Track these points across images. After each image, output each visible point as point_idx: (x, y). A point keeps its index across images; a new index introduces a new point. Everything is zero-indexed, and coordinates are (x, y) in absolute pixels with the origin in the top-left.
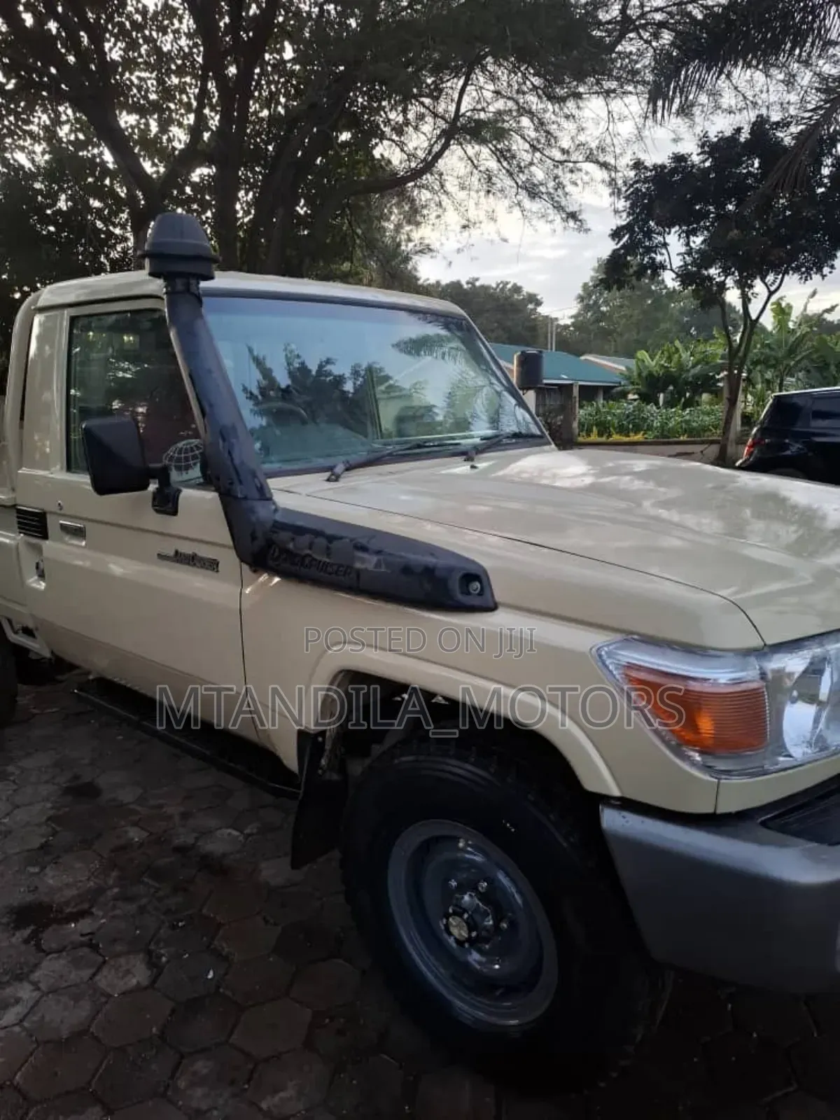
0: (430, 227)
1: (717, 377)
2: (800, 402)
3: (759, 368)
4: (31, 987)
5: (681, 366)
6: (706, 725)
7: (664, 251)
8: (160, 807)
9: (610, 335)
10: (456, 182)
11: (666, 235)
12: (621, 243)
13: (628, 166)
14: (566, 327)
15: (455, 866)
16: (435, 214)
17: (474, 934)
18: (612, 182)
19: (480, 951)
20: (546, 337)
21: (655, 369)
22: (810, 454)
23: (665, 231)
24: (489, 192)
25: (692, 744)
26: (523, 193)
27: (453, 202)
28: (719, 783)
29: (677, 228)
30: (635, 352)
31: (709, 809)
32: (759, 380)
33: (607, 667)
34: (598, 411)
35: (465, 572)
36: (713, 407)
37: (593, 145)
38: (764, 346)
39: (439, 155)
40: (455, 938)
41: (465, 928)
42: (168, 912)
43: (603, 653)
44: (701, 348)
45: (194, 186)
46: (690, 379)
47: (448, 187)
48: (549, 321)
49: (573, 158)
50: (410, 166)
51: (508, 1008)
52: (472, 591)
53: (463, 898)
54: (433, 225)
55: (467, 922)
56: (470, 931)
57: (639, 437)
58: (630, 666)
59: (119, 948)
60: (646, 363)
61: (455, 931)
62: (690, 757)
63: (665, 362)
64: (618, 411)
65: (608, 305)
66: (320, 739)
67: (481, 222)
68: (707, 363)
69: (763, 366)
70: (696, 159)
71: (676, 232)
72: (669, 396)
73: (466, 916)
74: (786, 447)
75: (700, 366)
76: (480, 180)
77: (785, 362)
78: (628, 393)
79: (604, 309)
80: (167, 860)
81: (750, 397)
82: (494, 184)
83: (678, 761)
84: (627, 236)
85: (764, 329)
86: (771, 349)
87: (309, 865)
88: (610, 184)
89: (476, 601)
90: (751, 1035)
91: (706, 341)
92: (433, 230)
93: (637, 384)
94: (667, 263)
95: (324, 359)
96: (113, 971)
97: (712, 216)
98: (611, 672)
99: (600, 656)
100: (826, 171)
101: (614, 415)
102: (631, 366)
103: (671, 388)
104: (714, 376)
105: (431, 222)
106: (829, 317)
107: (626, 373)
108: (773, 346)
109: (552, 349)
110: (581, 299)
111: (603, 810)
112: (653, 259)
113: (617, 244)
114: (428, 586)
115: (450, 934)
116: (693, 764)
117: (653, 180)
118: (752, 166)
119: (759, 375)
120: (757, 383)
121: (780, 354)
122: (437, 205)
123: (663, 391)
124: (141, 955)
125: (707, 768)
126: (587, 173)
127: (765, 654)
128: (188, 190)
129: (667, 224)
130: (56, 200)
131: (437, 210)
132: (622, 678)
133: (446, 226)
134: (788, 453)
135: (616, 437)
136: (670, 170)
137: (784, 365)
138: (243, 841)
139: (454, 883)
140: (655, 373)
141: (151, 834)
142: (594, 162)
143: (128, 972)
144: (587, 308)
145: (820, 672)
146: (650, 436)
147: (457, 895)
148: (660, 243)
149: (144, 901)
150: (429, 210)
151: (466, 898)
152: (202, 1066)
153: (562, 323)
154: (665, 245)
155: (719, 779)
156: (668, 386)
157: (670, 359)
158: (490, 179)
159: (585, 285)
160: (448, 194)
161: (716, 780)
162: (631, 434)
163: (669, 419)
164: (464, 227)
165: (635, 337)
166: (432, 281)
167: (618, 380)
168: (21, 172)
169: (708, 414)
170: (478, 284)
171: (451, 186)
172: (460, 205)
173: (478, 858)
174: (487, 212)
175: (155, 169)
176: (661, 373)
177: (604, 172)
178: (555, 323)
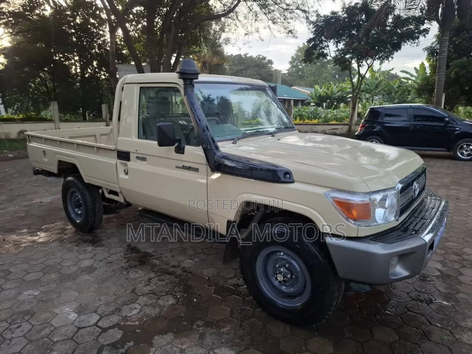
2: (380, 110)
3: (363, 93)
4: (138, 305)
5: (332, 93)
6: (355, 213)
7: (327, 48)
9: (302, 78)
10: (243, 16)
11: (328, 43)
12: (311, 45)
14: (285, 74)
15: (278, 260)
16: (234, 29)
19: (286, 286)
20: (277, 78)
21: (322, 93)
22: (383, 130)
23: (328, 41)
24: (256, 20)
25: (351, 218)
26: (271, 22)
27: (241, 24)
29: (333, 40)
30: (314, 85)
31: (356, 236)
32: (364, 98)
33: (328, 197)
34: (299, 110)
35: (285, 172)
36: (345, 109)
37: (299, 3)
38: (366, 84)
39: (236, 5)
40: (279, 281)
41: (282, 277)
44: (341, 85)
45: (134, 15)
46: (336, 97)
47: (240, 18)
48: (278, 72)
49: (291, 7)
50: (224, 9)
52: (287, 177)
53: (281, 269)
56: (284, 278)
57: (316, 121)
58: (334, 198)
60: (318, 91)
61: (279, 279)
62: (351, 221)
63: (326, 90)
64: (308, 110)
65: (302, 65)
66: (234, 223)
67: (253, 33)
68: (343, 91)
69: (365, 93)
70: (340, 13)
71: (332, 42)
72: (328, 104)
73: (283, 274)
74: (374, 128)
75: (340, 92)
76: (252, 15)
77: (374, 91)
78: (311, 103)
79: (300, 67)
80: (171, 269)
81: (360, 105)
82: (258, 17)
83: (347, 222)
84: (313, 43)
85: (367, 79)
86: (369, 86)
88: (306, 19)
89: (289, 180)
91: (342, 82)
93: (315, 99)
94: (329, 53)
96: (163, 300)
97: (346, 35)
98: (329, 199)
99: (326, 194)
100: (390, 20)
101: (306, 112)
102: (312, 92)
103: (328, 101)
104: (346, 96)
105: (232, 32)
106: (392, 72)
107: (310, 95)
108: (369, 84)
109: (280, 84)
110: (291, 63)
112: (323, 52)
113: (309, 45)
115: (277, 280)
116: (352, 223)
117: (324, 21)
118: (362, 16)
119: (364, 96)
120: (363, 100)
121: (372, 88)
122: (235, 25)
123: (325, 102)
124: (171, 296)
125: (354, 224)
126: (297, 14)
127: (371, 194)
128: (131, 16)
129: (329, 38)
130: (75, 19)
131: (234, 27)
132: (332, 200)
134: (375, 130)
135: (307, 121)
136: (330, 17)
138: (195, 263)
139: (277, 266)
140: (322, 95)
141: (162, 262)
142: (300, 10)
143: (168, 300)
144: (293, 67)
145: (386, 200)
146: (320, 120)
147: (279, 269)
148: (326, 45)
153: (283, 72)
154: (328, 46)
155: (359, 227)
157: (328, 89)
158: (256, 15)
159: (293, 57)
160: (239, 21)
161: (357, 227)
162: (313, 120)
163: (328, 114)
164: (246, 34)
165: (313, 79)
166: (229, 54)
167: (307, 97)
169: (343, 112)
170: (248, 56)
172: (244, 25)
173: (287, 257)
174: (255, 28)
176: (325, 95)
177: (304, 14)
178: (280, 72)
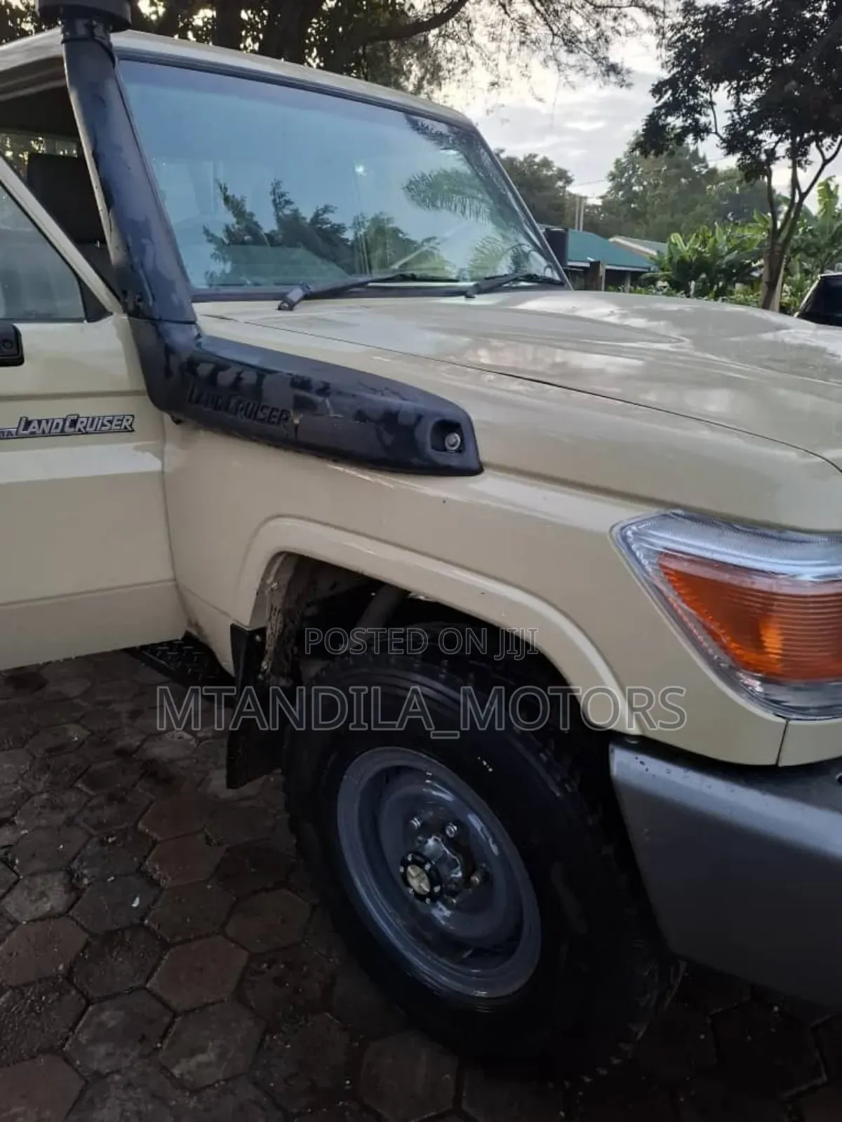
0: (455, 84)
1: (753, 265)
3: (798, 256)
5: (716, 254)
6: (773, 640)
7: (710, 112)
8: (108, 703)
9: (641, 217)
10: (486, 31)
11: (713, 92)
12: (663, 100)
13: (678, 10)
14: (595, 207)
15: (418, 803)
16: (461, 69)
17: (437, 889)
18: (660, 31)
19: (449, 906)
20: (574, 219)
21: (689, 254)
23: (712, 87)
24: (523, 43)
25: (751, 668)
26: (559, 43)
27: (481, 54)
28: (786, 726)
29: (727, 83)
30: (668, 235)
31: (769, 760)
32: (798, 269)
33: (633, 554)
35: (438, 419)
36: (747, 297)
38: (806, 231)
40: (414, 891)
41: (426, 881)
42: (99, 825)
43: (629, 533)
44: (738, 231)
46: (724, 267)
47: (477, 36)
48: (578, 200)
50: (434, 10)
51: (477, 975)
52: (448, 447)
53: (426, 842)
54: (459, 81)
55: (428, 874)
56: (432, 885)
58: (669, 554)
59: (37, 865)
60: (679, 247)
61: (414, 883)
62: (747, 686)
63: (700, 246)
65: (641, 184)
66: (258, 638)
67: (512, 79)
68: (744, 249)
69: (804, 255)
71: (725, 88)
72: (701, 284)
73: (428, 867)
75: (736, 252)
76: (512, 30)
77: (827, 250)
78: (657, 279)
79: (636, 188)
80: (108, 763)
81: (786, 286)
82: (528, 34)
83: (728, 691)
84: (670, 92)
85: (808, 213)
86: (814, 236)
87: (265, 776)
88: (658, 31)
89: (455, 461)
90: (772, 1007)
91: (743, 226)
92: (459, 87)
93: (668, 271)
94: (712, 127)
95: (321, 206)
96: (25, 894)
97: (767, 70)
98: (639, 561)
99: (625, 538)
102: (662, 251)
103: (703, 276)
104: (750, 264)
105: (456, 78)
107: (657, 258)
108: (817, 233)
109: (579, 229)
110: (613, 177)
111: (613, 751)
112: (696, 121)
113: (657, 102)
114: (388, 439)
115: (408, 885)
116: (752, 696)
117: (705, 24)
118: (819, 9)
119: (798, 263)
120: (795, 273)
121: (823, 242)
122: (464, 59)
123: (695, 278)
124: (62, 874)
125: (771, 704)
126: (633, 20)
128: (191, 36)
129: (716, 78)
131: (463, 65)
132: (654, 570)
133: (473, 82)
136: (724, 13)
137: (826, 254)
138: (195, 745)
139: (416, 823)
140: (688, 259)
141: (93, 733)
142: (640, 7)
143: (43, 894)
144: (618, 187)
147: (420, 838)
148: (706, 101)
149: (73, 811)
150: (455, 63)
151: (431, 842)
152: (110, 1017)
153: (591, 202)
154: (712, 104)
155: (789, 719)
156: (700, 274)
157: (704, 243)
158: (523, 28)
159: (618, 162)
160: (475, 45)
161: (783, 721)
164: (493, 84)
165: (670, 220)
167: (646, 265)
168: (8, 11)
171: (480, 36)
172: (489, 59)
173: (448, 797)
174: (520, 67)
175: (153, 9)
176: (694, 258)
177: (651, 18)
178: (584, 201)
